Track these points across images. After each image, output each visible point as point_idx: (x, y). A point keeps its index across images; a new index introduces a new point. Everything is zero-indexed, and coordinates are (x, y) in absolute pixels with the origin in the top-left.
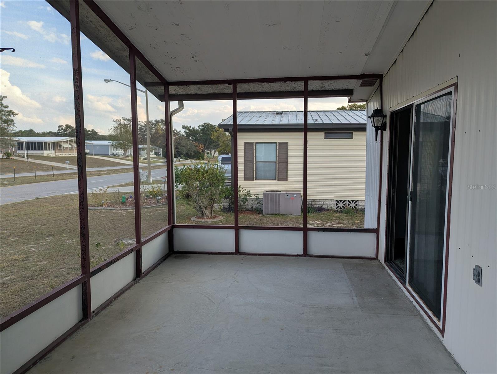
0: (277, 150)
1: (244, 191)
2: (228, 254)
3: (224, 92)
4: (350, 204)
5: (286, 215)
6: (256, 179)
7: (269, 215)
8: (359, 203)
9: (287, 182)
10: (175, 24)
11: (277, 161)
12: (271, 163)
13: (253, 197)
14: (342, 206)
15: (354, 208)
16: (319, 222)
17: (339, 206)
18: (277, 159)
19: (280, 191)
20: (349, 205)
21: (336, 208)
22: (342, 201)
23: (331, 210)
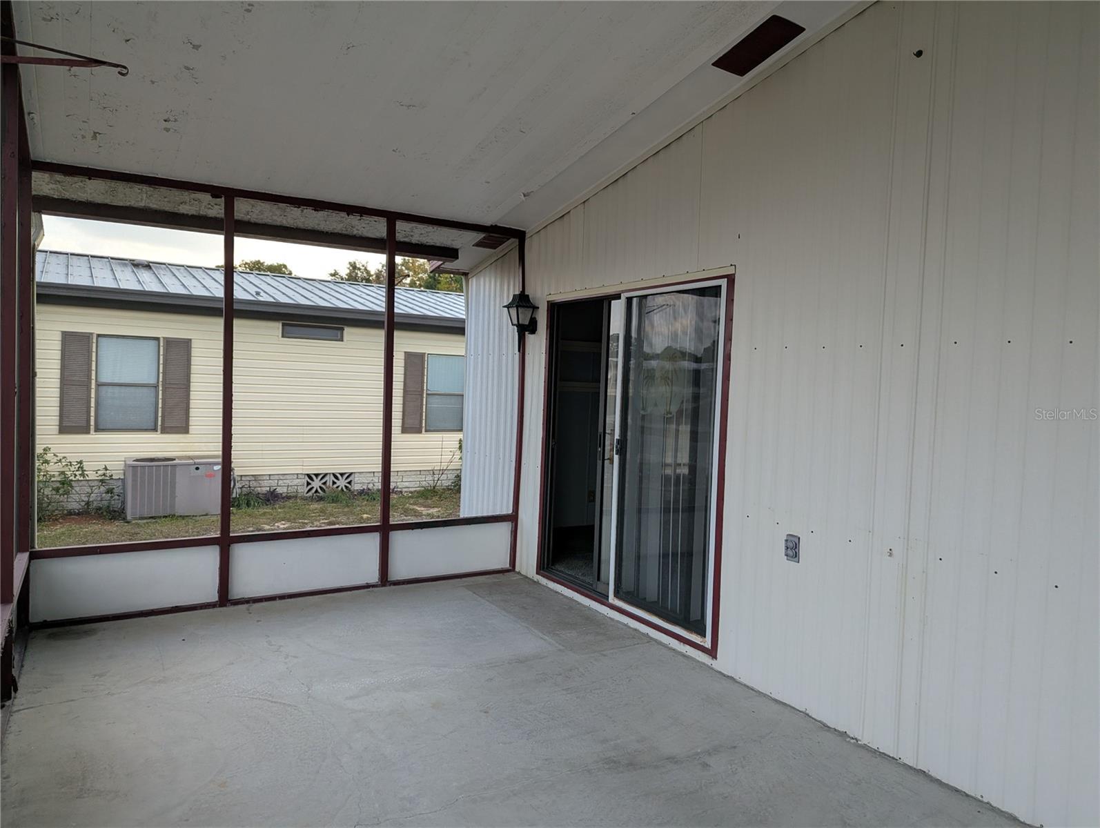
0: (161, 357)
1: (60, 461)
2: (205, 608)
3: (176, 210)
4: (335, 481)
5: (193, 516)
6: (97, 430)
7: (145, 521)
8: (356, 479)
9: (188, 435)
10: (191, 43)
11: (160, 383)
12: (145, 390)
13: (92, 476)
14: (320, 487)
15: (345, 490)
16: (284, 524)
17: (312, 488)
18: (161, 379)
19: (175, 460)
20: (334, 483)
21: (306, 491)
22: (321, 476)
23: (296, 497)
